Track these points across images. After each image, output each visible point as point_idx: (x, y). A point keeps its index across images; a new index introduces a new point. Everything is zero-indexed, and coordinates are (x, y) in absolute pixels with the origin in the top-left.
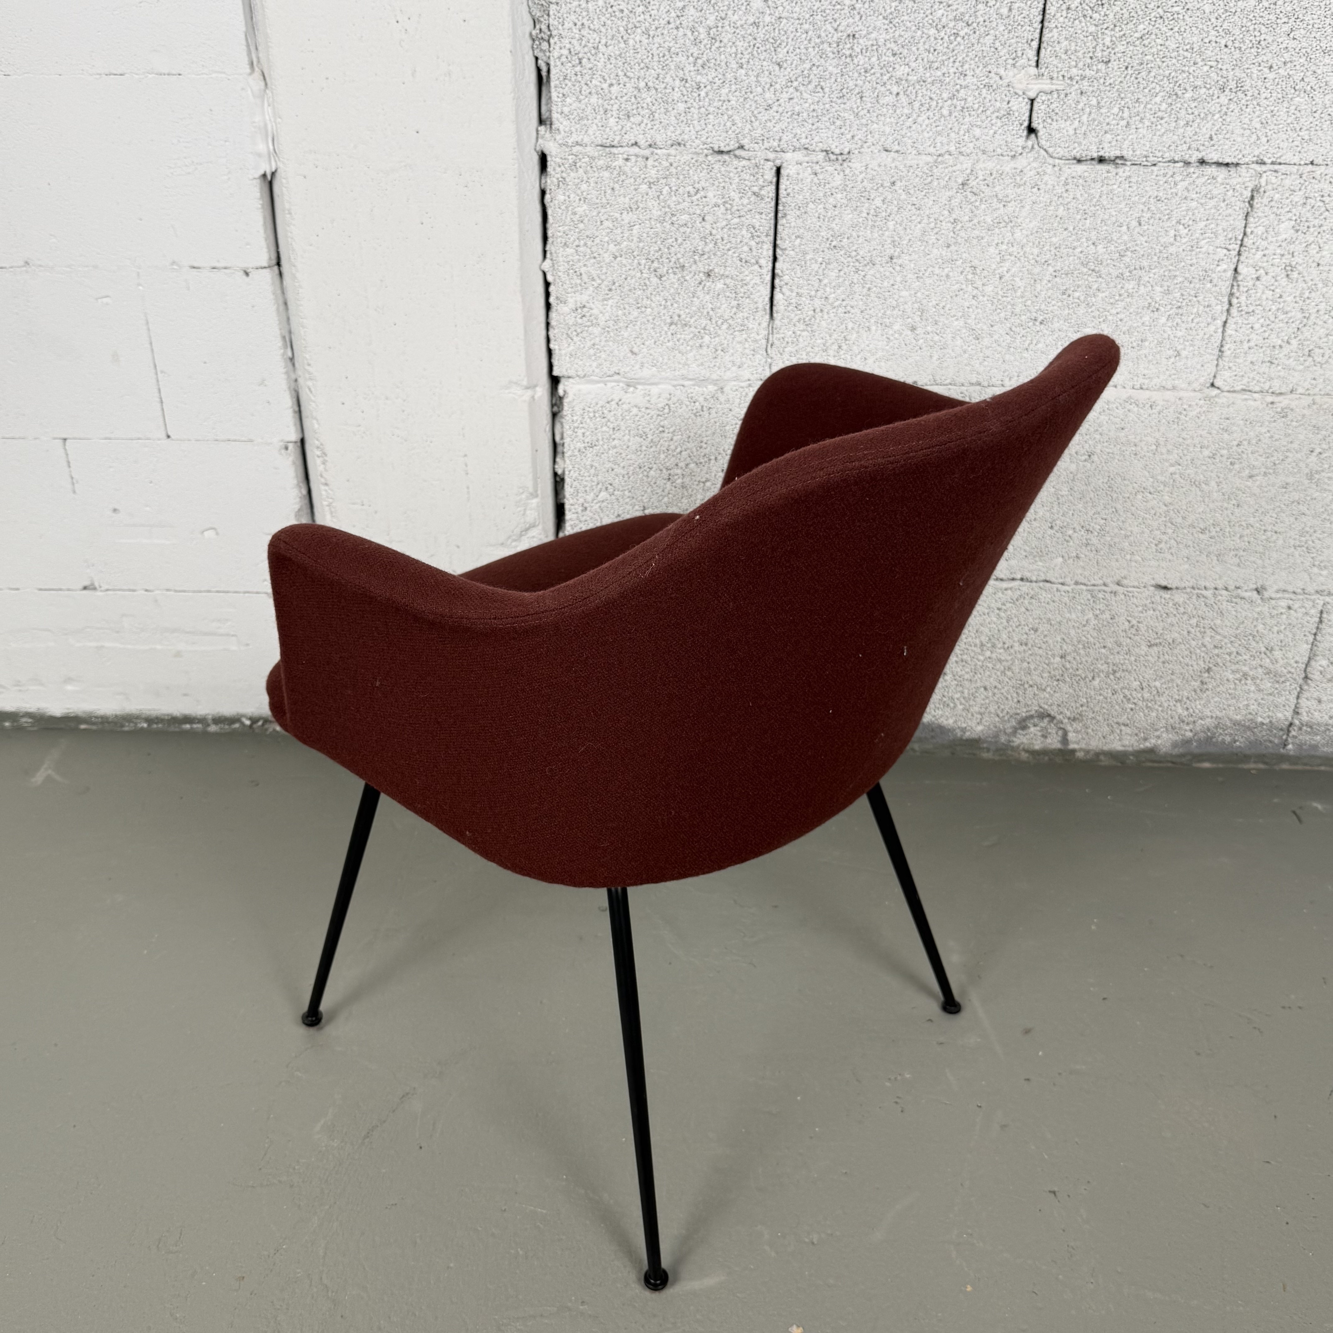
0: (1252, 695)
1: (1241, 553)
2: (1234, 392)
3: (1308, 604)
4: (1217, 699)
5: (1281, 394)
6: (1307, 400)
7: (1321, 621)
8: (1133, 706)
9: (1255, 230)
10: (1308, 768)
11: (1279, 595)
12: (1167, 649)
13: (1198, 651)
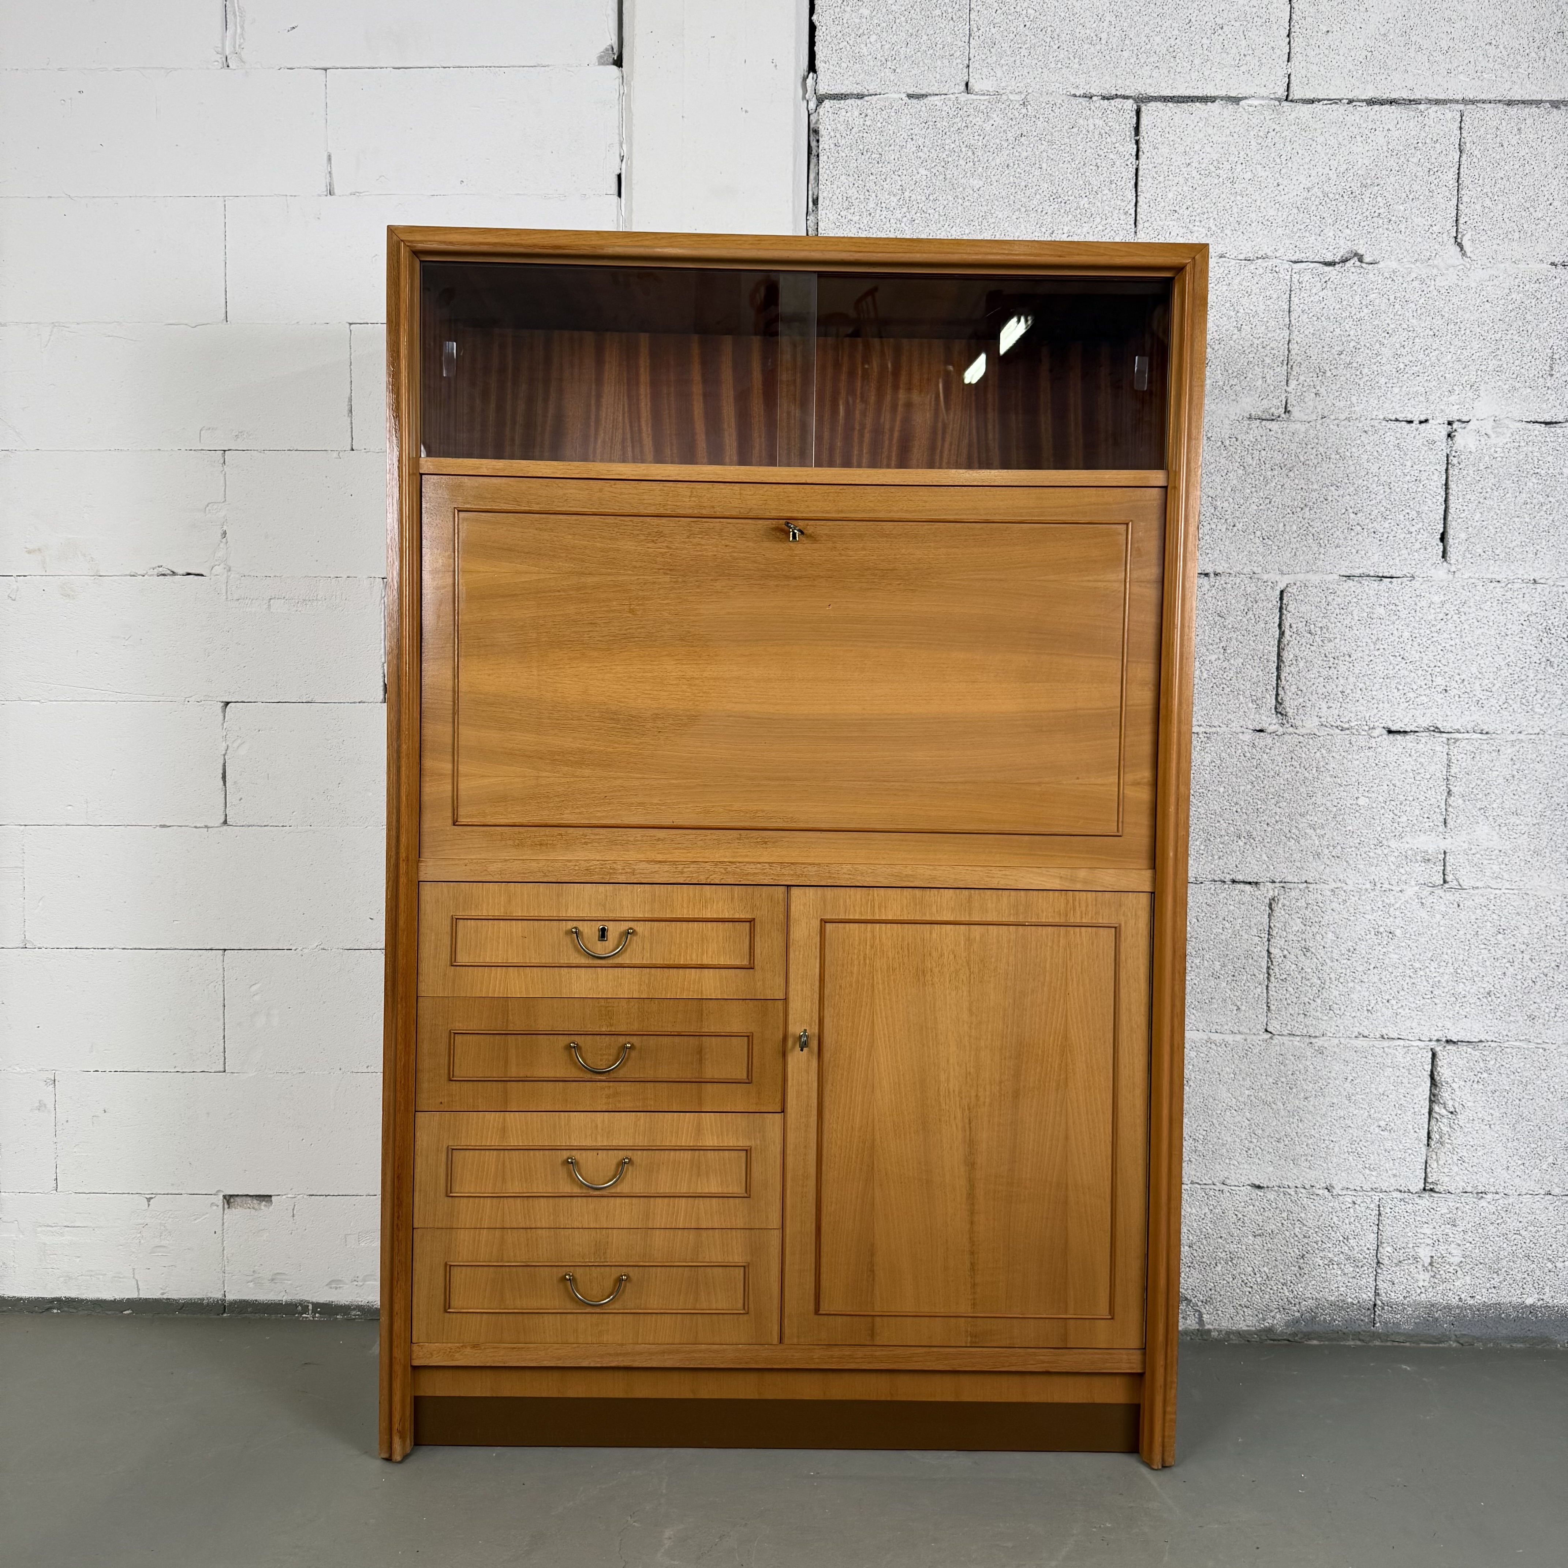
0: (1339, 1278)
1: (1310, 1158)
2: (1282, 1035)
3: (1368, 1200)
4: (1313, 1282)
5: (1316, 1037)
6: (1336, 1041)
7: (1380, 1215)
8: (1250, 1290)
9: (1277, 925)
10: (1396, 1344)
11: (1344, 1192)
12: (1268, 1239)
13: (1292, 1241)
